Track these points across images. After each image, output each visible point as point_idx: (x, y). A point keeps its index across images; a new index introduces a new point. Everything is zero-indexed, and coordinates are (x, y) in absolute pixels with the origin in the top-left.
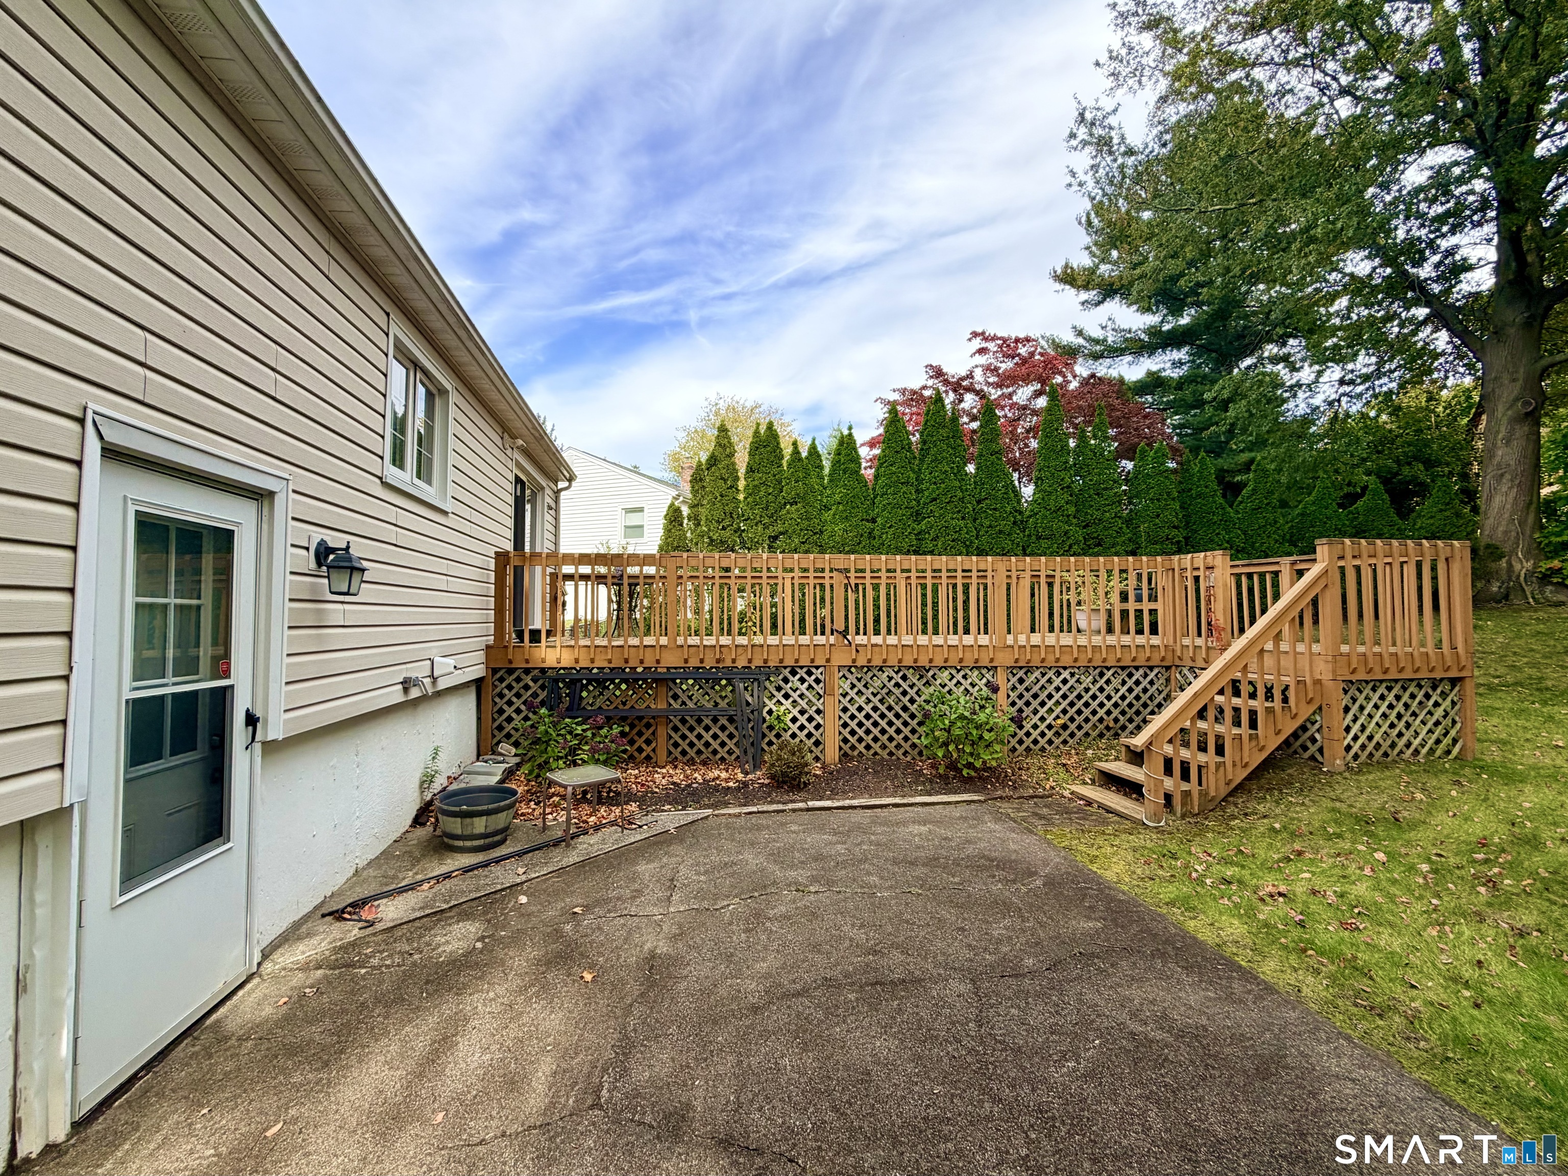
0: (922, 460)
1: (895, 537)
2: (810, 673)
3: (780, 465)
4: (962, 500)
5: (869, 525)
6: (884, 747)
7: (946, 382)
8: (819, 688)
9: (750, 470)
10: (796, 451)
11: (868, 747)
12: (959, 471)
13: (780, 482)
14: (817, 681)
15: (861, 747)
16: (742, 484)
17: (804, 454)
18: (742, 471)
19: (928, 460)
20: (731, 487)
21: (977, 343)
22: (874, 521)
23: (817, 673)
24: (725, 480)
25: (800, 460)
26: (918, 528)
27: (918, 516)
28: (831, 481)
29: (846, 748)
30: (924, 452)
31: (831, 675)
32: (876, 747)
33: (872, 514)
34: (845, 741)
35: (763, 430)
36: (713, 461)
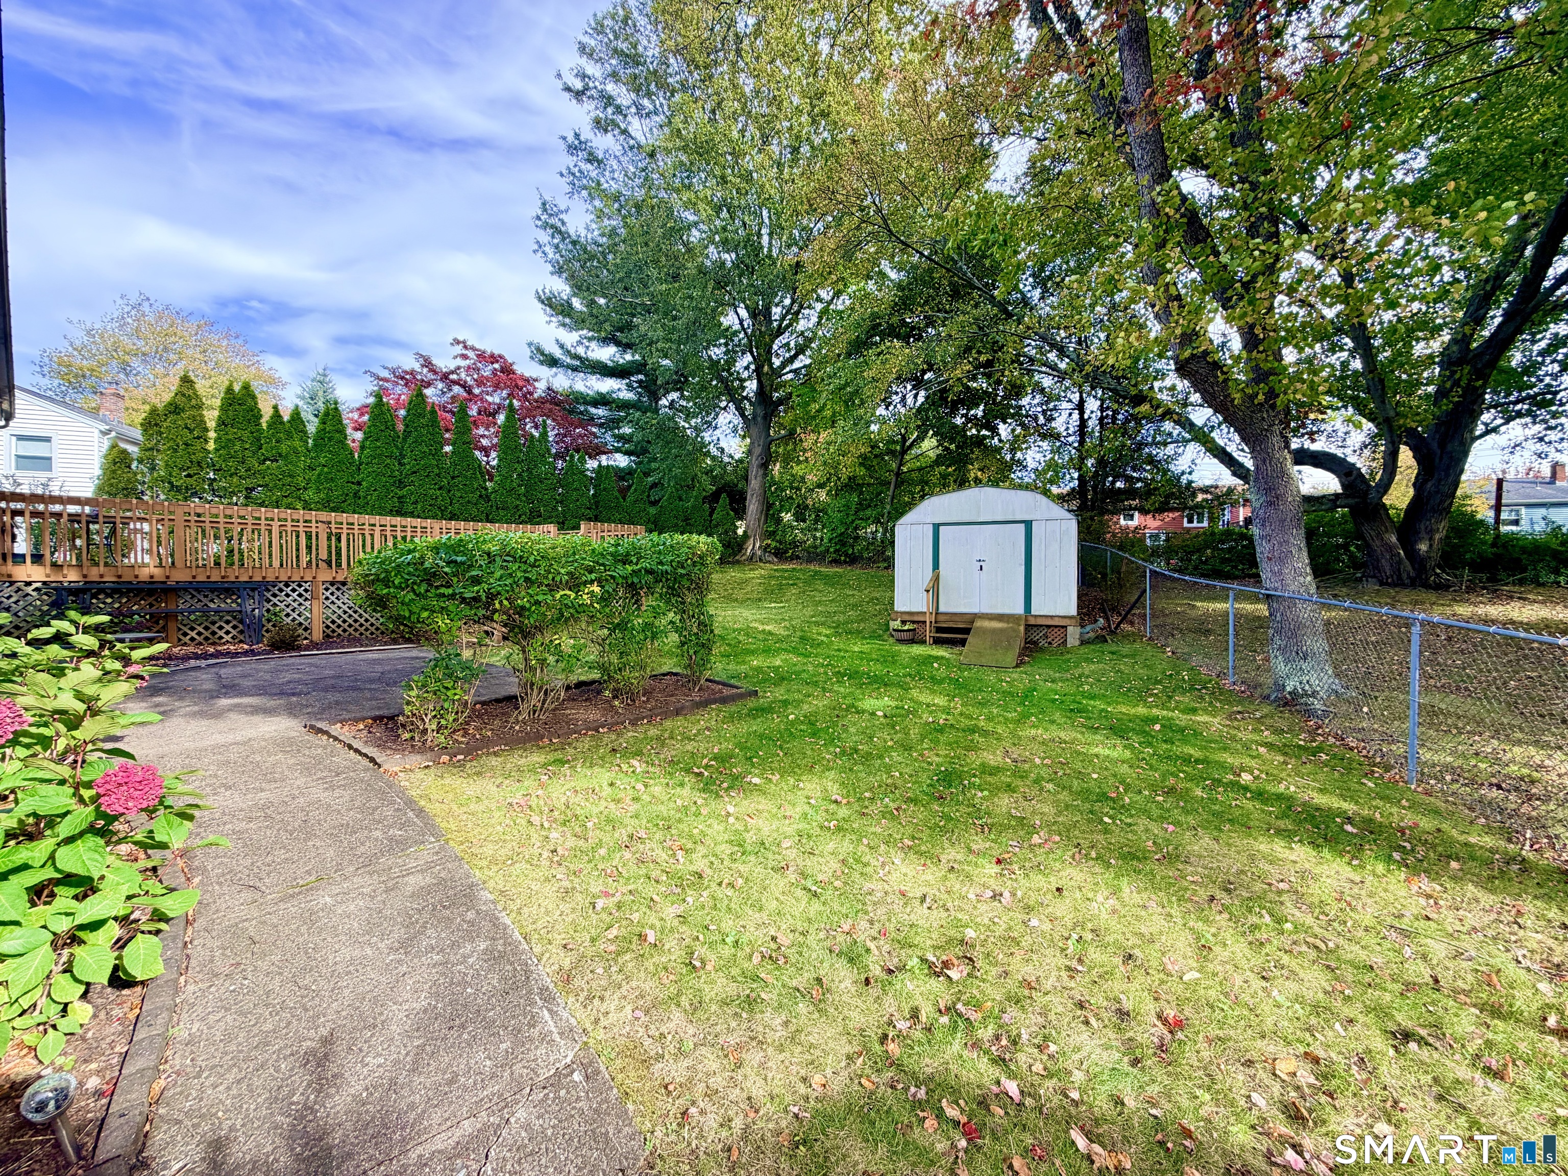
0: (405, 439)
1: (379, 498)
2: (300, 586)
3: (259, 424)
4: (438, 475)
5: (356, 487)
6: (356, 630)
7: (435, 372)
8: (307, 595)
9: (222, 423)
10: (277, 415)
11: (345, 631)
12: (436, 453)
13: (259, 440)
14: (306, 591)
15: (340, 631)
16: (212, 435)
17: (286, 418)
18: (211, 424)
19: (410, 440)
20: (198, 438)
21: (459, 349)
22: (359, 483)
23: (306, 586)
24: (191, 431)
25: (282, 423)
26: (400, 493)
27: (401, 484)
28: (315, 445)
29: (328, 631)
30: (407, 434)
31: (317, 587)
32: (351, 630)
33: (358, 478)
34: (328, 627)
35: (237, 388)
36: (174, 409)
